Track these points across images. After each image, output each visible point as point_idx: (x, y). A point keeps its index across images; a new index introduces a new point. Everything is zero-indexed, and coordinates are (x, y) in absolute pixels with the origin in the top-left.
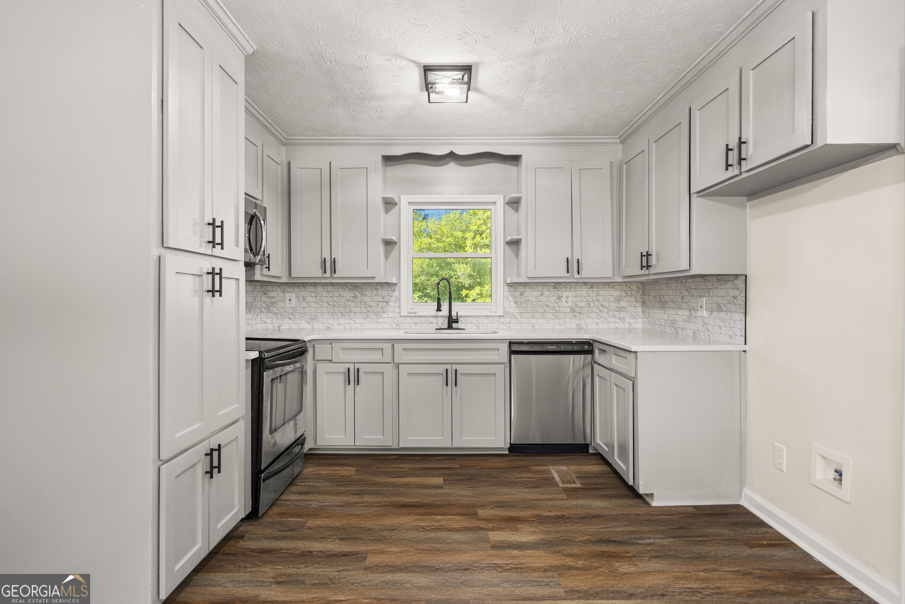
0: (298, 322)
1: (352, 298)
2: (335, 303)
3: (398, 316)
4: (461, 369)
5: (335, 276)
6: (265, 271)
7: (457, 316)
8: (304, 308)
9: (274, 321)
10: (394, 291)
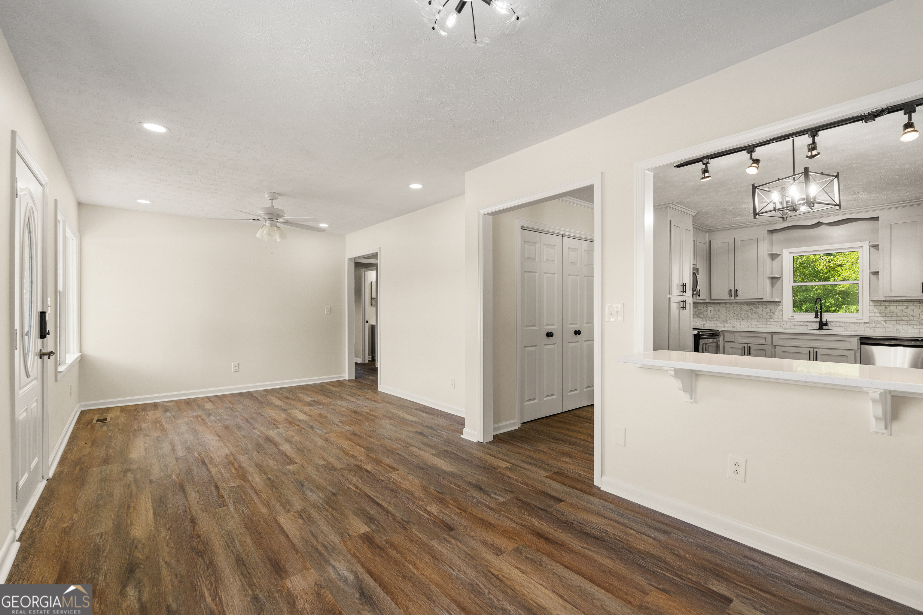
0: (715, 322)
1: (749, 310)
2: (738, 313)
3: (781, 321)
4: (820, 351)
5: (737, 298)
6: (698, 297)
7: (827, 322)
8: (719, 315)
9: (701, 322)
10: (778, 306)
